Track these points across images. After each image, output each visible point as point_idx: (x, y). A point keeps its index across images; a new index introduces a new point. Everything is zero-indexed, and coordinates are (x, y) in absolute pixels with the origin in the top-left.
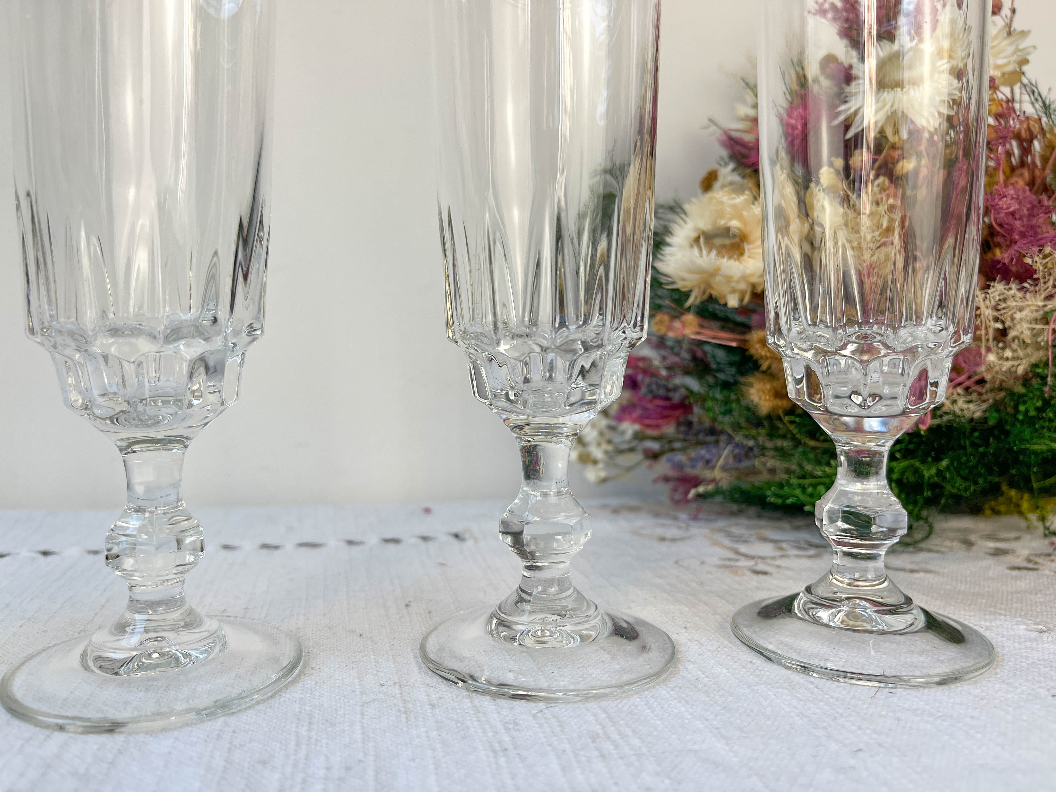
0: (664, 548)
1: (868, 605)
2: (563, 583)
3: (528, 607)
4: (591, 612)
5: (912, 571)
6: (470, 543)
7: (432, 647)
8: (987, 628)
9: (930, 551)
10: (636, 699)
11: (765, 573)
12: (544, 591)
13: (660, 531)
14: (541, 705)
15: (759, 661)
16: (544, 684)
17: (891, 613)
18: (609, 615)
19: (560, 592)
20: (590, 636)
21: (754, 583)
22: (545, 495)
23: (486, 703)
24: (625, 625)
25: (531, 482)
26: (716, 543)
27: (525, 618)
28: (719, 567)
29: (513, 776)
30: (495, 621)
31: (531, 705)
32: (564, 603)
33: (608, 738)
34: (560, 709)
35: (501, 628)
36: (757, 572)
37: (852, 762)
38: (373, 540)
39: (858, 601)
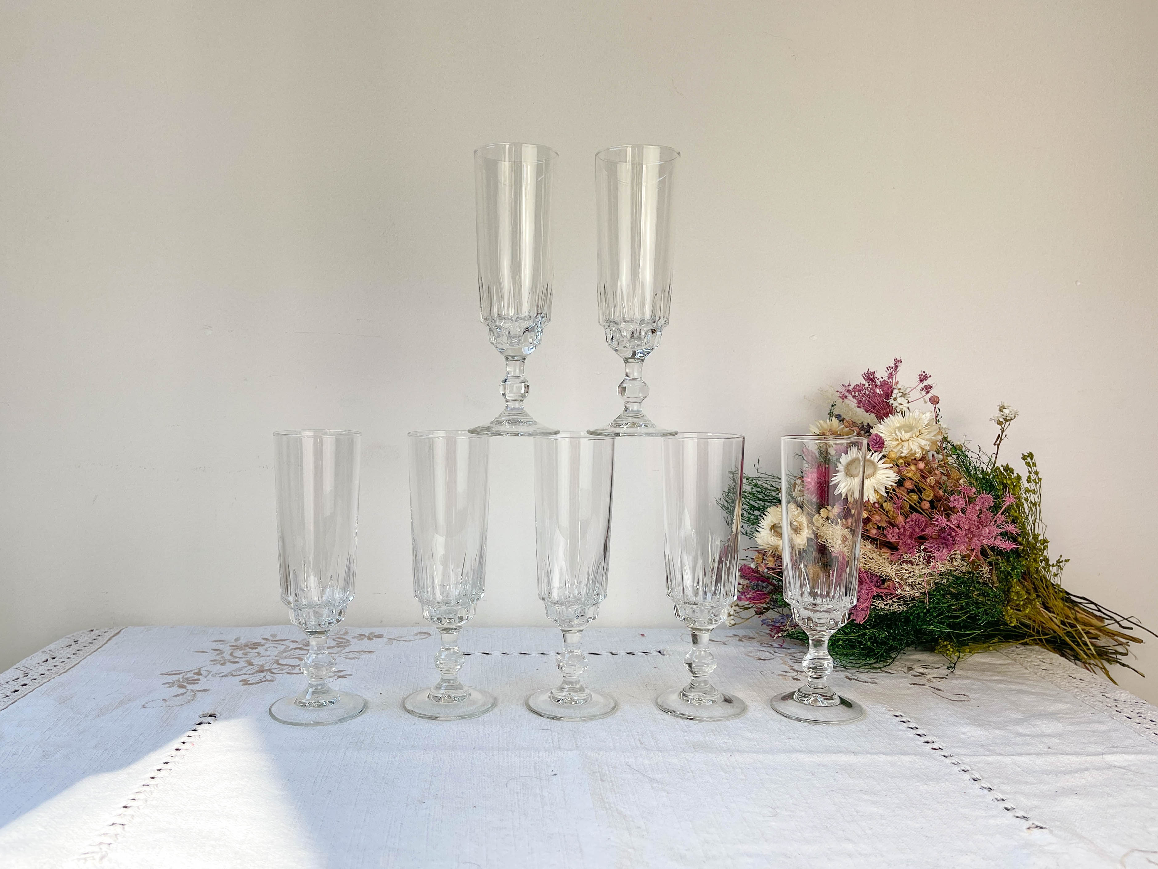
0: (758, 663)
1: (820, 696)
2: (706, 682)
3: (693, 690)
4: (716, 693)
5: (866, 682)
6: (667, 656)
7: (660, 701)
8: (871, 708)
9: (886, 672)
10: (728, 722)
11: (798, 680)
12: (699, 685)
13: (760, 654)
14: (697, 722)
15: (774, 713)
16: (698, 715)
17: (827, 699)
18: (723, 694)
19: (705, 685)
20: (716, 701)
21: (790, 684)
22: (700, 651)
23: (680, 720)
24: (728, 698)
25: (695, 645)
26: (785, 663)
27: (693, 694)
28: (779, 675)
29: (689, 738)
30: (682, 694)
31: (694, 721)
32: (706, 689)
33: (717, 731)
34: (703, 723)
35: (684, 697)
36: (794, 679)
37: (786, 741)
38: (622, 653)
39: (817, 695)
